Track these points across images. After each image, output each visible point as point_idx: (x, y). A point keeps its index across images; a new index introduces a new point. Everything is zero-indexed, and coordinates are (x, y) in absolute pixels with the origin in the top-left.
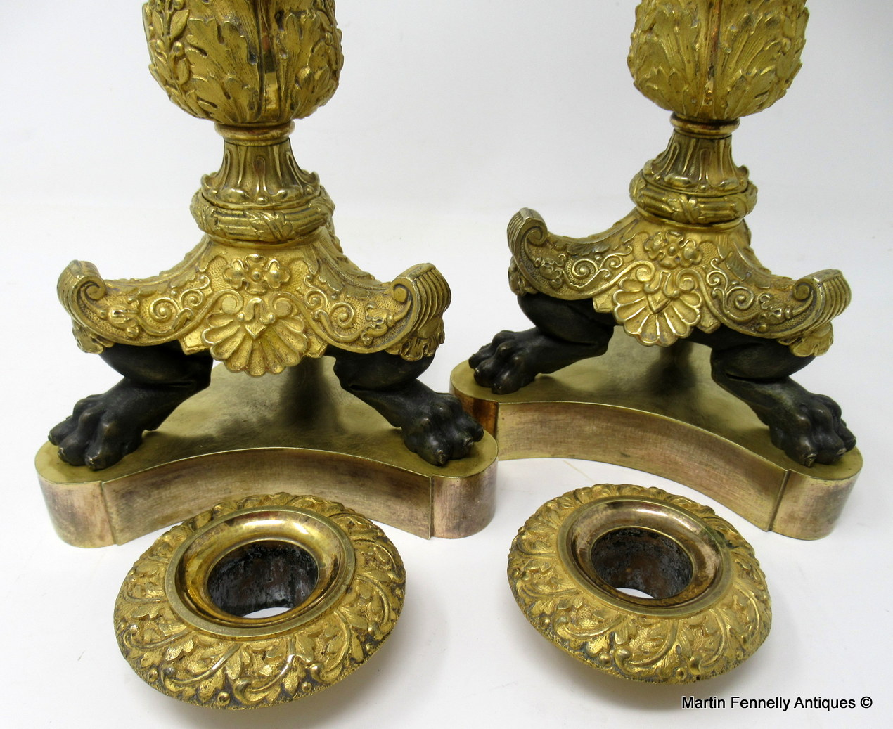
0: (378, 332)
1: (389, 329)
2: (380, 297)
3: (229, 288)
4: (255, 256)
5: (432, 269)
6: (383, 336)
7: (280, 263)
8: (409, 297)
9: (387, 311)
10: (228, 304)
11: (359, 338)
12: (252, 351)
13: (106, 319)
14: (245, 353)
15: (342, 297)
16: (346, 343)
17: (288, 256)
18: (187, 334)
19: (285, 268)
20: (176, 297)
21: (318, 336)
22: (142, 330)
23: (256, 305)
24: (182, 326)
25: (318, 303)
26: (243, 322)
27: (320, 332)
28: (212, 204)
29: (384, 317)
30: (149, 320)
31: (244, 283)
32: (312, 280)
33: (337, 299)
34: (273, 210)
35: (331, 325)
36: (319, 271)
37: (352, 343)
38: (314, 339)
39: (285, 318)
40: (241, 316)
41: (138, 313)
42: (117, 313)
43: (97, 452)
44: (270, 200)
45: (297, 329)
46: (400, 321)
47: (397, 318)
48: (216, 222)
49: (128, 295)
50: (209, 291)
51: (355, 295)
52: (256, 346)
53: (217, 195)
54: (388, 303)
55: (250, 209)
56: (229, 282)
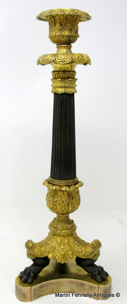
0: (88, 254)
1: (90, 253)
2: (88, 246)
3: (57, 245)
4: (63, 238)
5: (98, 241)
6: (89, 255)
7: (67, 239)
8: (95, 247)
9: (89, 250)
10: (57, 248)
11: (84, 255)
12: (61, 258)
13: (36, 252)
14: (60, 258)
15: (80, 246)
16: (81, 256)
17: (69, 238)
18: (49, 254)
19: (68, 240)
20: (47, 247)
21: (75, 254)
22: (41, 254)
23: (63, 248)
24: (48, 253)
25: (75, 247)
26: (60, 252)
27: (75, 253)
28: (55, 228)
29: (89, 251)
30: (43, 252)
31: (61, 244)
32: (73, 243)
33: (79, 247)
34: (67, 229)
35: (78, 252)
36: (75, 241)
37: (82, 256)
38: (74, 255)
39: (68, 251)
40: (60, 250)
41: (41, 250)
42: (37, 251)
43: (30, 280)
44: (66, 227)
45: (71, 253)
46: (93, 252)
47: (92, 251)
48: (56, 232)
49: (39, 247)
50: (53, 245)
51: (82, 246)
52: (62, 257)
53: (56, 226)
54: (89, 248)
55: (63, 229)
56: (57, 243)
